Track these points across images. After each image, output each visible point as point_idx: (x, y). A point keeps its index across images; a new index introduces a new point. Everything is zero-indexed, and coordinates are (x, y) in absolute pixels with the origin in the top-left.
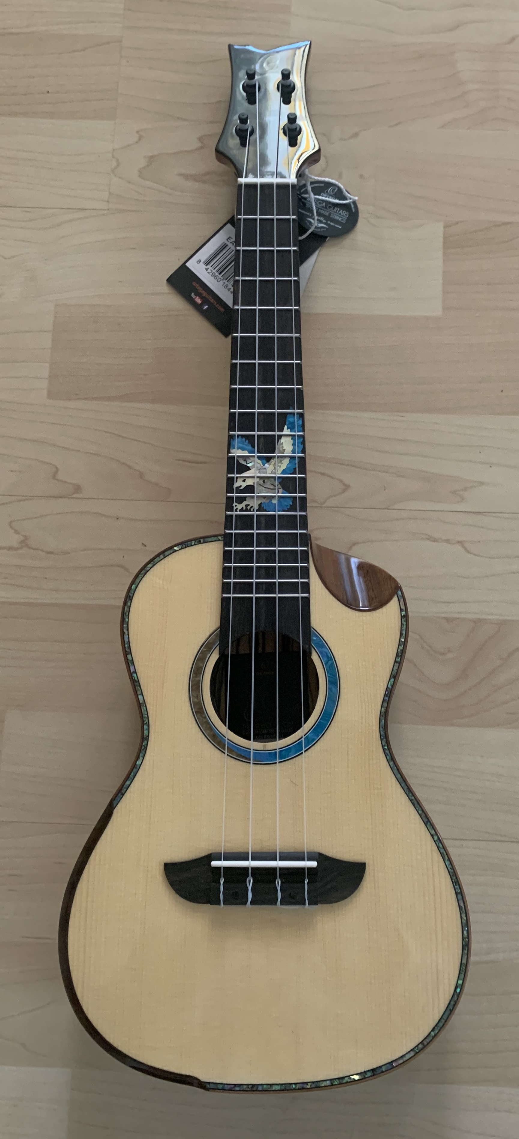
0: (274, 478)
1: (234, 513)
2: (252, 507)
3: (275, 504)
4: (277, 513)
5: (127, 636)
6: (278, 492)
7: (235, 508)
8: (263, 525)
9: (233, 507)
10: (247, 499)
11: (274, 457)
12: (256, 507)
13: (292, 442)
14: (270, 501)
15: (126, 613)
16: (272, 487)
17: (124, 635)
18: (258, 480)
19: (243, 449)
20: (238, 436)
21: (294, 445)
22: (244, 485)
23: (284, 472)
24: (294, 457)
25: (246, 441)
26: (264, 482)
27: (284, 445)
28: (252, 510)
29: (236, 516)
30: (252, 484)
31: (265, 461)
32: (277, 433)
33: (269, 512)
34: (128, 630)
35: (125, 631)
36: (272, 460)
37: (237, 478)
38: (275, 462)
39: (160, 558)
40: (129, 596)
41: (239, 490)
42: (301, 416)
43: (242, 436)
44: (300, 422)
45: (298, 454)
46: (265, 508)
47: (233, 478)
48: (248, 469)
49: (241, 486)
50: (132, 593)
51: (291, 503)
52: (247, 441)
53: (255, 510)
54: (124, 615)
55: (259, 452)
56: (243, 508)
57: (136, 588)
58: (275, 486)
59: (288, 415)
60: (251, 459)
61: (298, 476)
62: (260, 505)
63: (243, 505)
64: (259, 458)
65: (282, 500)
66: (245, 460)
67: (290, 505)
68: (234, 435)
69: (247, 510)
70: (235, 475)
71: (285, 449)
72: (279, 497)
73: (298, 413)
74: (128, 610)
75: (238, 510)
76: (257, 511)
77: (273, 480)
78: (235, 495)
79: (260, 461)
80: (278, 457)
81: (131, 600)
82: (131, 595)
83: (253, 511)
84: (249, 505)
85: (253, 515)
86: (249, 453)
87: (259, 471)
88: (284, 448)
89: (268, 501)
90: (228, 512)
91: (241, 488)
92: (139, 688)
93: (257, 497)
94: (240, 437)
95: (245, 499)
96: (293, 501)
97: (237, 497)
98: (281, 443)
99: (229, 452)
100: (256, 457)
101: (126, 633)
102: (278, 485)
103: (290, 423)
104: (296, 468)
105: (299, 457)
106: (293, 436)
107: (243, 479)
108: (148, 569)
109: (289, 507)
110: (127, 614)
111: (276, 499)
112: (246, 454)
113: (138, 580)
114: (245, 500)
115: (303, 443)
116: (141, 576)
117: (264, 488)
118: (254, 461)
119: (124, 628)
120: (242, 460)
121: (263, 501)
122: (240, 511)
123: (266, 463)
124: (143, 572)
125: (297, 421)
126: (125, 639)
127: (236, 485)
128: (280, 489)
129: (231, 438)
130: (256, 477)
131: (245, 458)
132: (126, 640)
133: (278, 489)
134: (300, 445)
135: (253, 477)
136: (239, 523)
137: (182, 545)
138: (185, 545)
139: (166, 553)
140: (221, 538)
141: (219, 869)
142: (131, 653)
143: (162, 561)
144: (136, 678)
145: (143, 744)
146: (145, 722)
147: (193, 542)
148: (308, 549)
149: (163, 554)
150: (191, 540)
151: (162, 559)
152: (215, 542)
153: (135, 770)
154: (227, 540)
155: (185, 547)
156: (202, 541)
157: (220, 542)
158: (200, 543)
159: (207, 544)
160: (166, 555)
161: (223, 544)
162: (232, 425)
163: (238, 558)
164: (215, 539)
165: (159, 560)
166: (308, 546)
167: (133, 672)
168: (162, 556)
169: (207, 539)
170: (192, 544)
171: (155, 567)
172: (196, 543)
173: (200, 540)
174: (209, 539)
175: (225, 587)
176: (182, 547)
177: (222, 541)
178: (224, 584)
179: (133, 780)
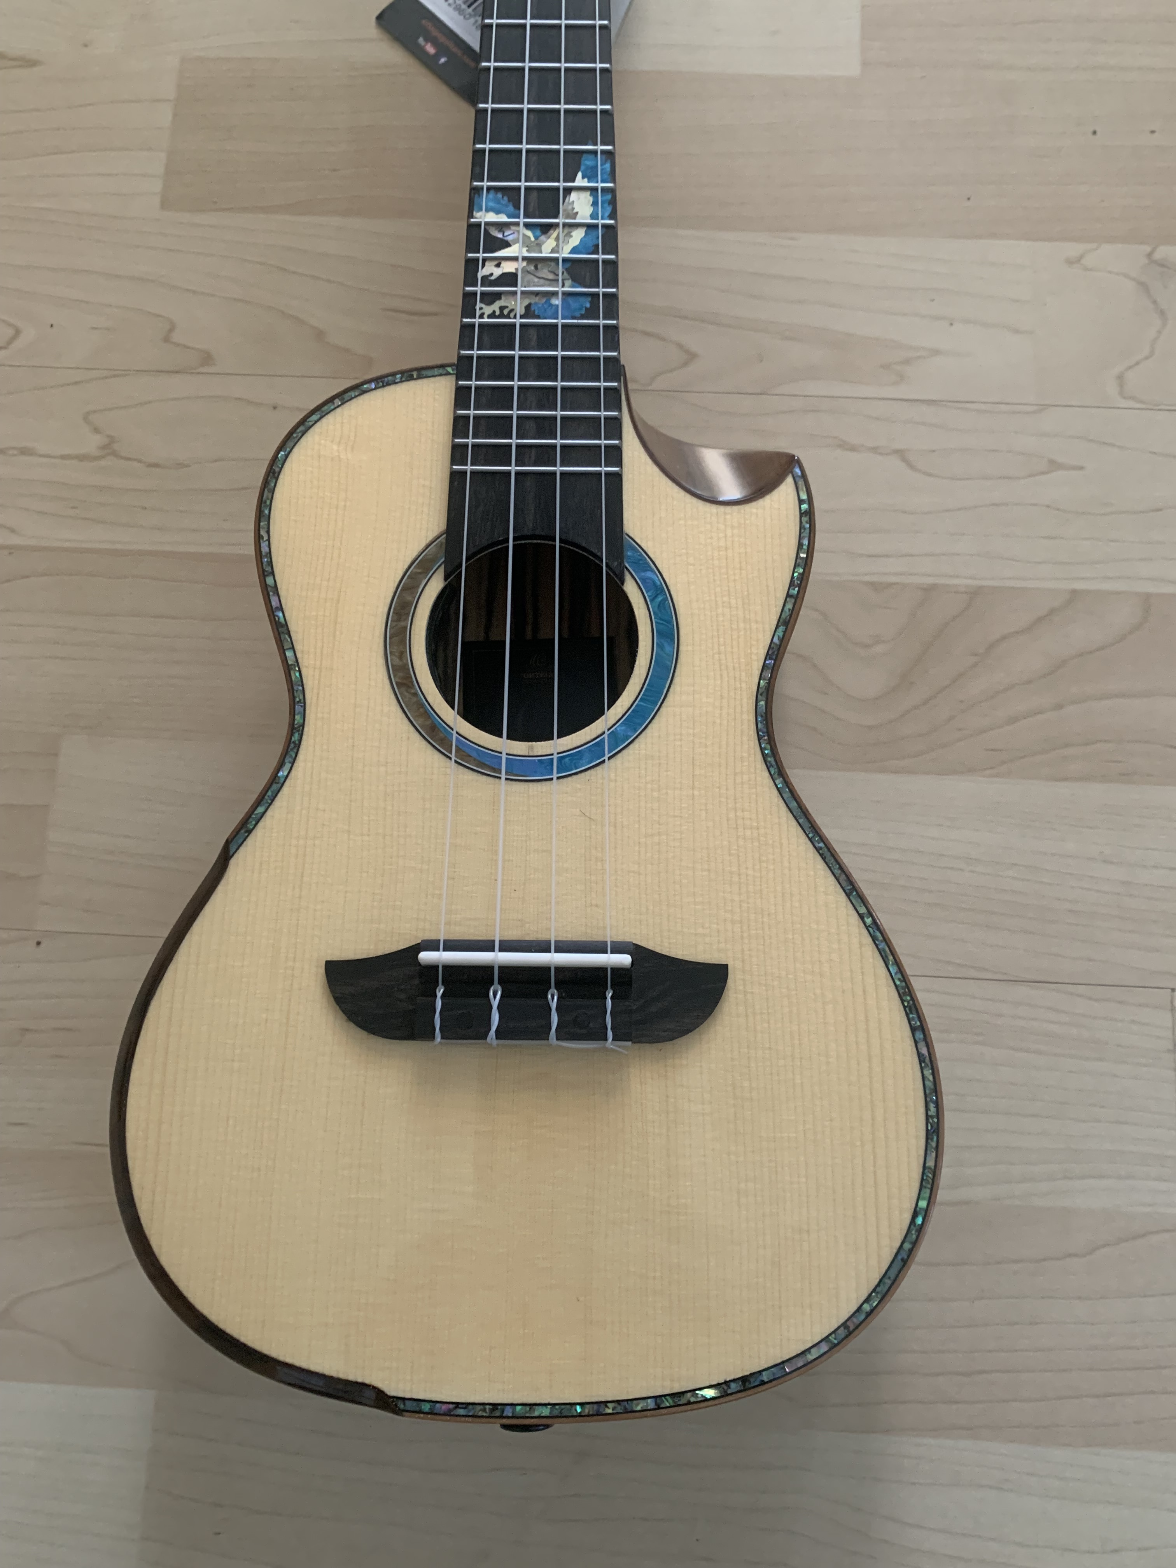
0: (556, 260)
1: (477, 321)
2: (512, 310)
3: (557, 306)
4: (560, 321)
5: (267, 542)
6: (563, 286)
7: (478, 313)
8: (534, 342)
9: (476, 310)
10: (503, 297)
11: (557, 225)
12: (520, 310)
13: (591, 199)
14: (548, 302)
15: (266, 502)
16: (551, 276)
17: (261, 541)
18: (525, 264)
19: (498, 212)
20: (489, 189)
21: (595, 204)
22: (497, 272)
23: (574, 250)
24: (596, 226)
25: (503, 197)
26: (536, 267)
27: (575, 205)
28: (512, 315)
29: (481, 325)
30: (513, 271)
31: (538, 232)
32: (562, 184)
33: (545, 318)
34: (268, 532)
35: (263, 533)
36: (551, 231)
37: (485, 260)
38: (559, 233)
39: (334, 403)
40: (272, 471)
41: (486, 281)
42: (609, 155)
43: (497, 189)
44: (608, 166)
45: (602, 219)
46: (536, 313)
47: (477, 260)
48: (507, 245)
49: (492, 274)
50: (278, 467)
51: (588, 305)
52: (506, 198)
53: (518, 316)
54: (263, 505)
55: (526, 216)
56: (494, 312)
57: (287, 456)
58: (558, 275)
59: (585, 156)
60: (513, 228)
61: (601, 257)
62: (528, 307)
63: (496, 307)
64: (527, 226)
65: (570, 300)
66: (500, 231)
67: (586, 308)
68: (482, 188)
69: (502, 316)
70: (481, 255)
71: (577, 213)
72: (564, 293)
73: (603, 152)
74: (270, 497)
75: (485, 316)
76: (522, 317)
77: (553, 264)
78: (479, 289)
79: (529, 233)
80: (565, 225)
81: (277, 479)
82: (277, 470)
83: (515, 317)
84: (507, 307)
85: (514, 325)
86: (509, 217)
87: (527, 248)
88: (575, 211)
89: (544, 300)
90: (467, 318)
91: (493, 278)
92: (286, 635)
93: (523, 293)
94: (492, 193)
95: (498, 296)
96: (591, 303)
97: (483, 294)
98: (571, 200)
99: (471, 215)
100: (521, 225)
101: (266, 538)
102: (563, 273)
103: (587, 168)
104: (598, 245)
105: (605, 226)
106: (594, 190)
107: (496, 263)
108: (311, 424)
109: (583, 312)
110: (268, 502)
111: (558, 298)
112: (503, 218)
113: (290, 444)
114: (500, 299)
115: (613, 202)
116: (297, 436)
117: (536, 280)
118: (518, 232)
119: (261, 529)
120: (496, 229)
121: (534, 300)
122: (489, 317)
123: (541, 236)
124: (302, 428)
125: (602, 165)
126: (262, 548)
127: (482, 273)
128: (568, 279)
129: (476, 191)
130: (520, 259)
131: (501, 226)
132: (265, 549)
133: (563, 280)
134: (606, 205)
135: (515, 259)
136: (486, 339)
137: (378, 383)
138: (383, 382)
139: (346, 396)
140: (453, 370)
141: (433, 968)
142: (273, 573)
143: (338, 410)
144: (282, 620)
145: (293, 739)
146: (297, 699)
147: (398, 376)
148: (620, 386)
149: (340, 398)
150: (394, 374)
151: (339, 406)
152: (440, 375)
153: (275, 787)
154: (462, 368)
155: (383, 386)
156: (415, 374)
157: (448, 374)
158: (411, 378)
159: (425, 381)
160: (345, 400)
161: (454, 378)
162: (477, 170)
163: (484, 400)
164: (441, 371)
165: (332, 407)
166: (619, 381)
167: (277, 608)
168: (337, 402)
169: (424, 373)
170: (396, 381)
171: (324, 420)
172: (403, 379)
173: (412, 373)
174: (429, 373)
175: (458, 453)
176: (377, 386)
177: (452, 372)
178: (455, 448)
179: (270, 804)
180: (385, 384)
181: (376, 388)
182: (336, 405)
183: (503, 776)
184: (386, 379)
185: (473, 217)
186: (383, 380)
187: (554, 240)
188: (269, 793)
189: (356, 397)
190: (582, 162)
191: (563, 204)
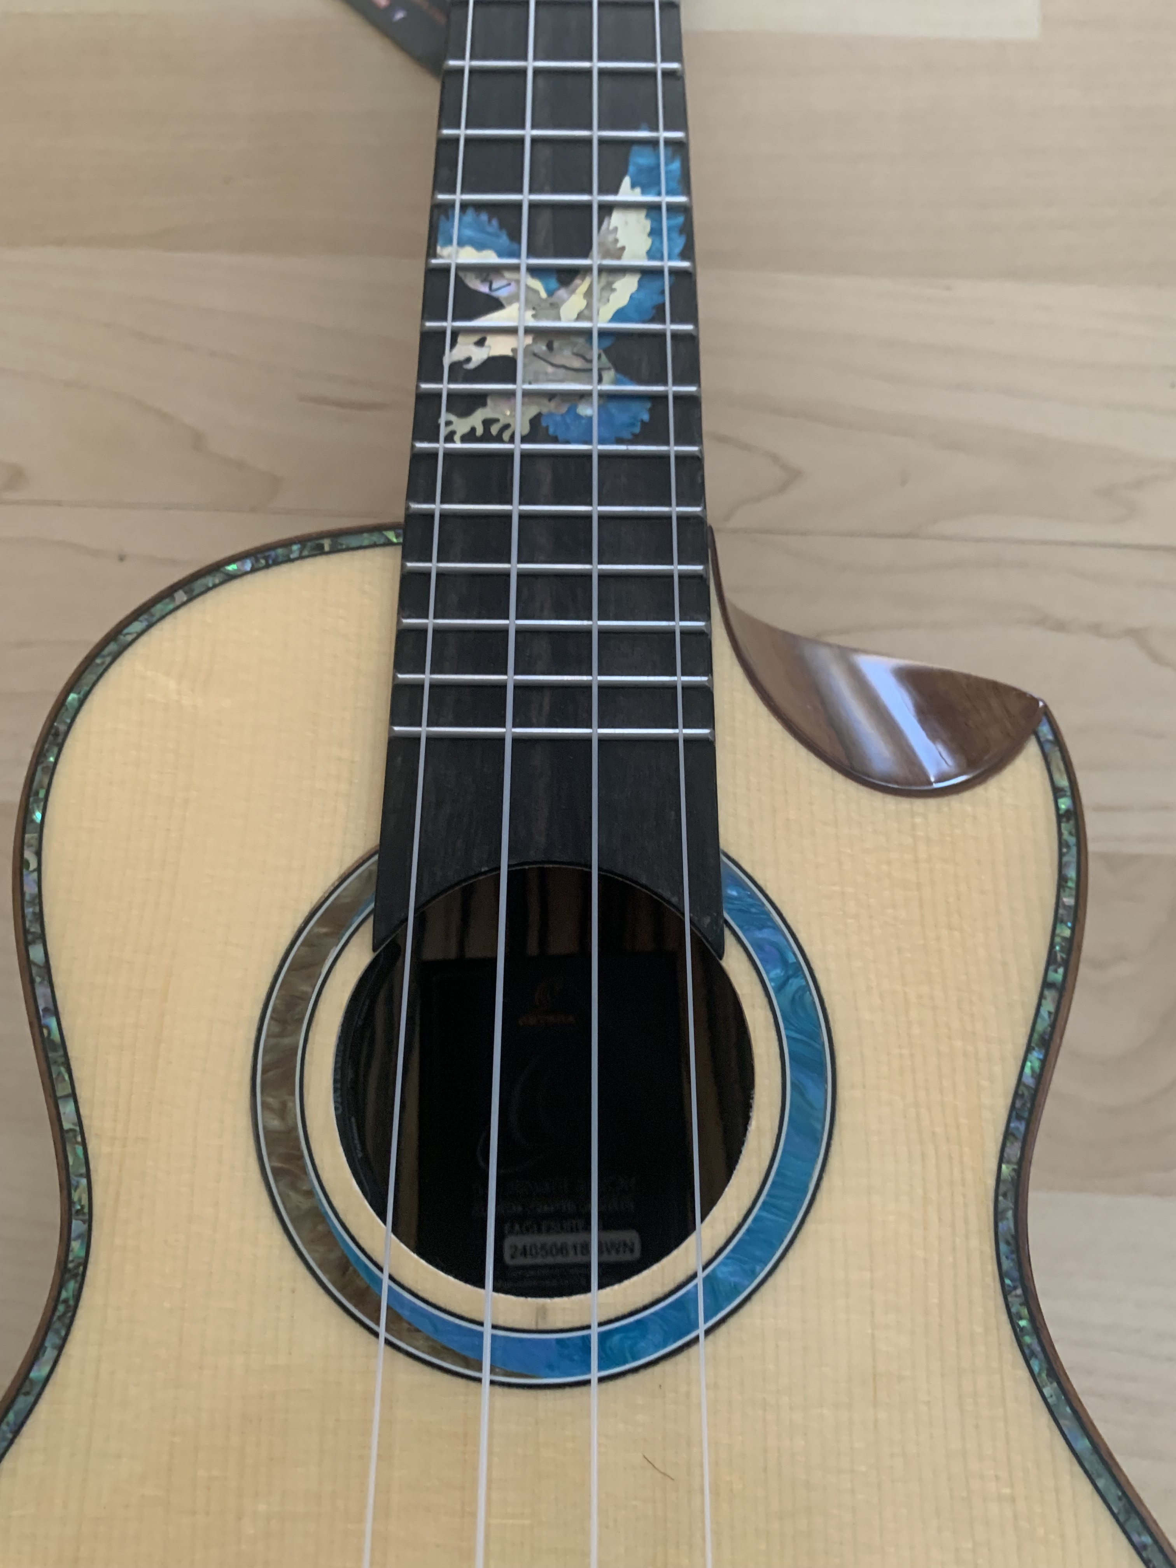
0: (586, 334)
1: (441, 446)
2: (507, 426)
3: (590, 419)
4: (596, 448)
5: (35, 874)
6: (600, 380)
7: (443, 432)
8: (546, 489)
9: (438, 426)
10: (489, 401)
11: (588, 270)
12: (521, 427)
13: (647, 225)
14: (572, 410)
15: (37, 793)
16: (577, 363)
17: (25, 872)
18: (529, 340)
19: (480, 246)
20: (464, 206)
21: (655, 232)
22: (479, 356)
23: (619, 315)
24: (658, 272)
25: (490, 221)
26: (550, 347)
27: (619, 235)
28: (506, 436)
29: (449, 455)
30: (509, 353)
31: (553, 283)
32: (596, 198)
33: (567, 442)
34: (39, 854)
35: (29, 855)
36: (577, 281)
37: (455, 334)
38: (590, 287)
39: (173, 599)
40: (53, 731)
41: (459, 371)
42: (679, 148)
43: (479, 206)
44: (676, 165)
45: (670, 258)
46: (551, 431)
47: (442, 333)
48: (495, 304)
49: (468, 360)
50: (65, 722)
51: (646, 417)
52: (495, 222)
53: (518, 438)
54: (31, 799)
55: (531, 253)
56: (473, 429)
57: (82, 702)
58: (590, 361)
59: (635, 148)
60: (508, 275)
61: (671, 327)
62: (535, 422)
63: (476, 420)
64: (534, 271)
65: (613, 407)
66: (484, 281)
67: (642, 422)
68: (452, 204)
69: (487, 437)
70: (449, 325)
71: (623, 249)
72: (602, 395)
73: (668, 142)
74: (46, 781)
75: (457, 437)
76: (524, 440)
77: (581, 341)
78: (445, 387)
79: (537, 284)
80: (602, 270)
81: (61, 747)
82: (62, 728)
83: (512, 440)
84: (496, 421)
85: (509, 455)
86: (500, 255)
87: (534, 312)
88: (619, 245)
89: (564, 409)
90: (422, 440)
91: (471, 366)
93: (526, 394)
94: (470, 212)
95: (479, 400)
96: (651, 411)
97: (451, 395)
98: (611, 227)
99: (431, 252)
100: (523, 269)
101: (33, 865)
102: (599, 357)
103: (640, 170)
104: (664, 305)
105: (674, 272)
106: (653, 209)
107: (476, 338)
108: (129, 638)
109: (637, 430)
110: (42, 794)
111: (591, 403)
112: (490, 258)
113: (89, 678)
114: (484, 405)
115: (687, 230)
116: (103, 663)
117: (550, 369)
118: (518, 282)
119: (25, 847)
120: (477, 278)
121: (548, 407)
122: (465, 439)
123: (558, 289)
124: (112, 647)
125: (666, 164)
126: (26, 889)
127: (450, 357)
128: (609, 369)
129: (440, 211)
130: (521, 331)
131: (486, 272)
132: (30, 889)
133: (600, 370)
134: (675, 235)
135: (511, 331)
136: (458, 481)
137: (257, 560)
138: (266, 558)
139: (198, 585)
140: (397, 537)
142: (47, 938)
143: (181, 613)
144: (55, 1035)
145: (64, 1295)
146: (77, 1207)
147: (295, 547)
148: (706, 569)
149: (186, 588)
150: (287, 544)
151: (184, 604)
152: (374, 545)
154: (414, 536)
155: (267, 566)
156: (327, 544)
157: (389, 543)
158: (319, 551)
159: (346, 556)
160: (195, 593)
161: (398, 552)
162: (445, 172)
163: (454, 598)
164: (375, 538)
165: (171, 607)
166: (703, 561)
167: (46, 1010)
168: (180, 596)
169: (346, 541)
170: (292, 556)
171: (155, 631)
172: (305, 553)
173: (321, 541)
174: (354, 541)
175: (403, 701)
176: (256, 566)
177: (395, 540)
178: (398, 689)
180: (270, 562)
181: (253, 570)
182: (178, 602)
183: (486, 1375)
184: (273, 553)
185: (435, 256)
186: (267, 554)
187: (582, 297)
189: (215, 586)
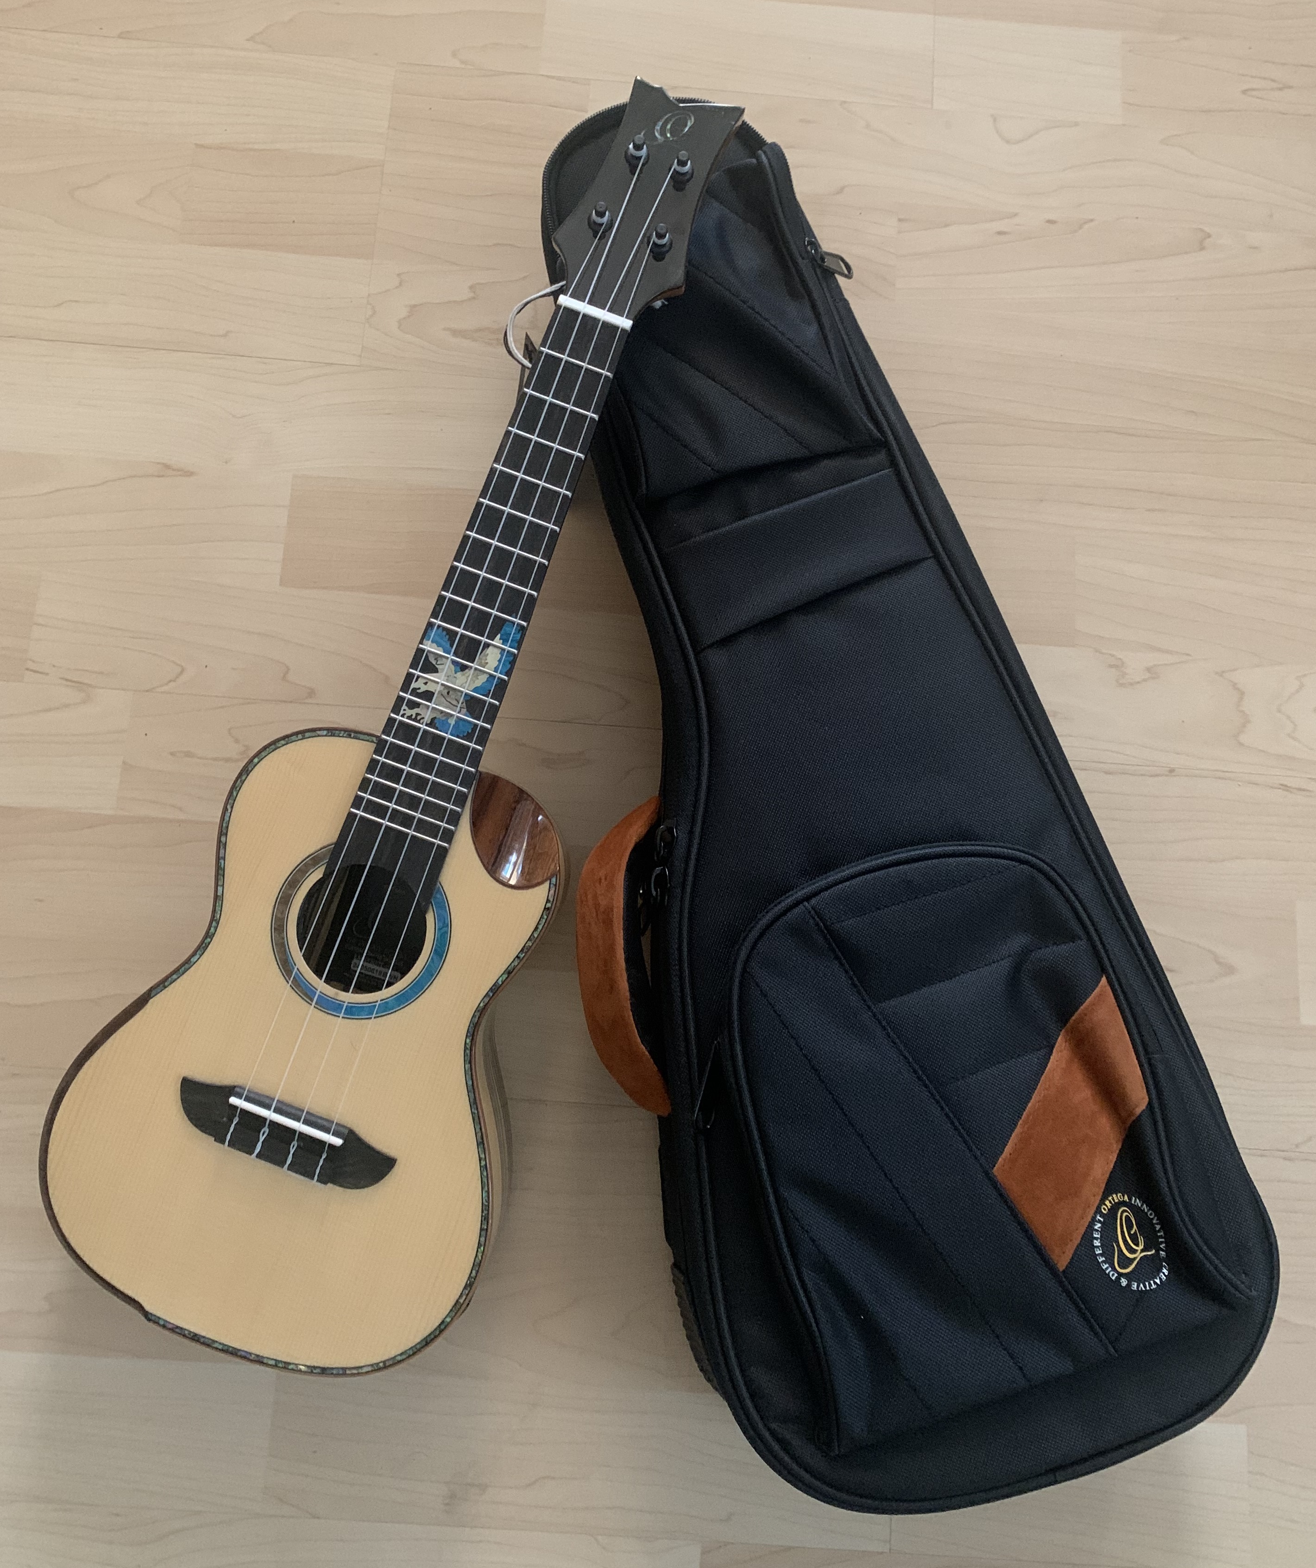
1: (399, 718)
2: (423, 718)
4: (448, 736)
7: (402, 712)
8: (426, 744)
10: (421, 706)
11: (471, 667)
12: (427, 719)
15: (236, 788)
16: (455, 703)
20: (439, 626)
21: (500, 661)
22: (424, 688)
26: (448, 693)
27: (488, 658)
28: (421, 721)
29: (400, 722)
32: (484, 639)
33: (440, 731)
34: (232, 807)
35: (229, 807)
36: (467, 671)
39: (297, 737)
40: (247, 769)
41: (415, 692)
42: (522, 629)
43: (445, 629)
44: (518, 636)
46: (437, 725)
47: (414, 675)
49: (419, 689)
50: (251, 767)
52: (447, 637)
54: (234, 790)
55: (455, 654)
56: (412, 715)
57: (259, 762)
58: (459, 703)
61: (489, 700)
62: (433, 720)
63: (413, 712)
64: (453, 662)
66: (435, 659)
68: (435, 625)
69: (415, 720)
70: (417, 673)
71: (487, 663)
73: (518, 624)
75: (405, 716)
76: (427, 725)
78: (408, 696)
79: (453, 667)
80: (476, 669)
81: (248, 774)
82: (250, 769)
83: (422, 724)
85: (420, 728)
90: (394, 713)
92: (222, 878)
97: (409, 700)
99: (421, 642)
101: (229, 811)
105: (500, 679)
108: (280, 745)
110: (238, 788)
113: (263, 754)
115: (513, 663)
116: (269, 751)
119: (228, 804)
124: (273, 746)
126: (225, 817)
129: (430, 625)
132: (227, 818)
136: (400, 732)
137: (329, 732)
138: (332, 733)
139: (307, 735)
140: (374, 745)
141: (235, 1108)
142: (226, 835)
144: (222, 866)
145: (206, 941)
146: (215, 918)
147: (343, 732)
148: (469, 792)
149: (302, 734)
150: (340, 730)
151: (300, 740)
152: (366, 743)
153: (187, 966)
154: (380, 747)
155: (331, 736)
156: (353, 735)
157: (370, 746)
158: (349, 736)
159: (357, 741)
160: (305, 737)
161: (372, 750)
162: (437, 610)
163: (384, 772)
164: (369, 738)
165: (296, 739)
167: (222, 858)
169: (359, 736)
170: (340, 735)
171: (289, 745)
172: (345, 735)
173: (351, 733)
174: (362, 737)
175: (357, 802)
176: (327, 734)
177: (372, 746)
178: (357, 797)
179: (181, 975)
181: (326, 736)
183: (313, 1004)
184: (334, 732)
185: (422, 644)
186: (332, 731)
188: (183, 968)
189: (312, 737)
190: (504, 627)
191: (481, 654)
